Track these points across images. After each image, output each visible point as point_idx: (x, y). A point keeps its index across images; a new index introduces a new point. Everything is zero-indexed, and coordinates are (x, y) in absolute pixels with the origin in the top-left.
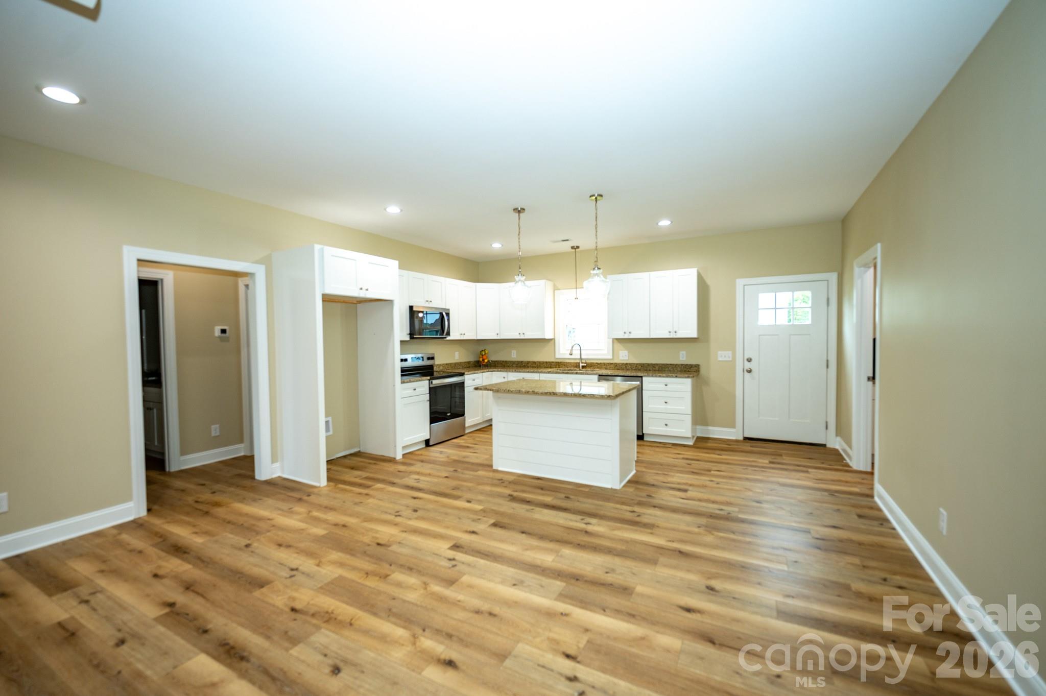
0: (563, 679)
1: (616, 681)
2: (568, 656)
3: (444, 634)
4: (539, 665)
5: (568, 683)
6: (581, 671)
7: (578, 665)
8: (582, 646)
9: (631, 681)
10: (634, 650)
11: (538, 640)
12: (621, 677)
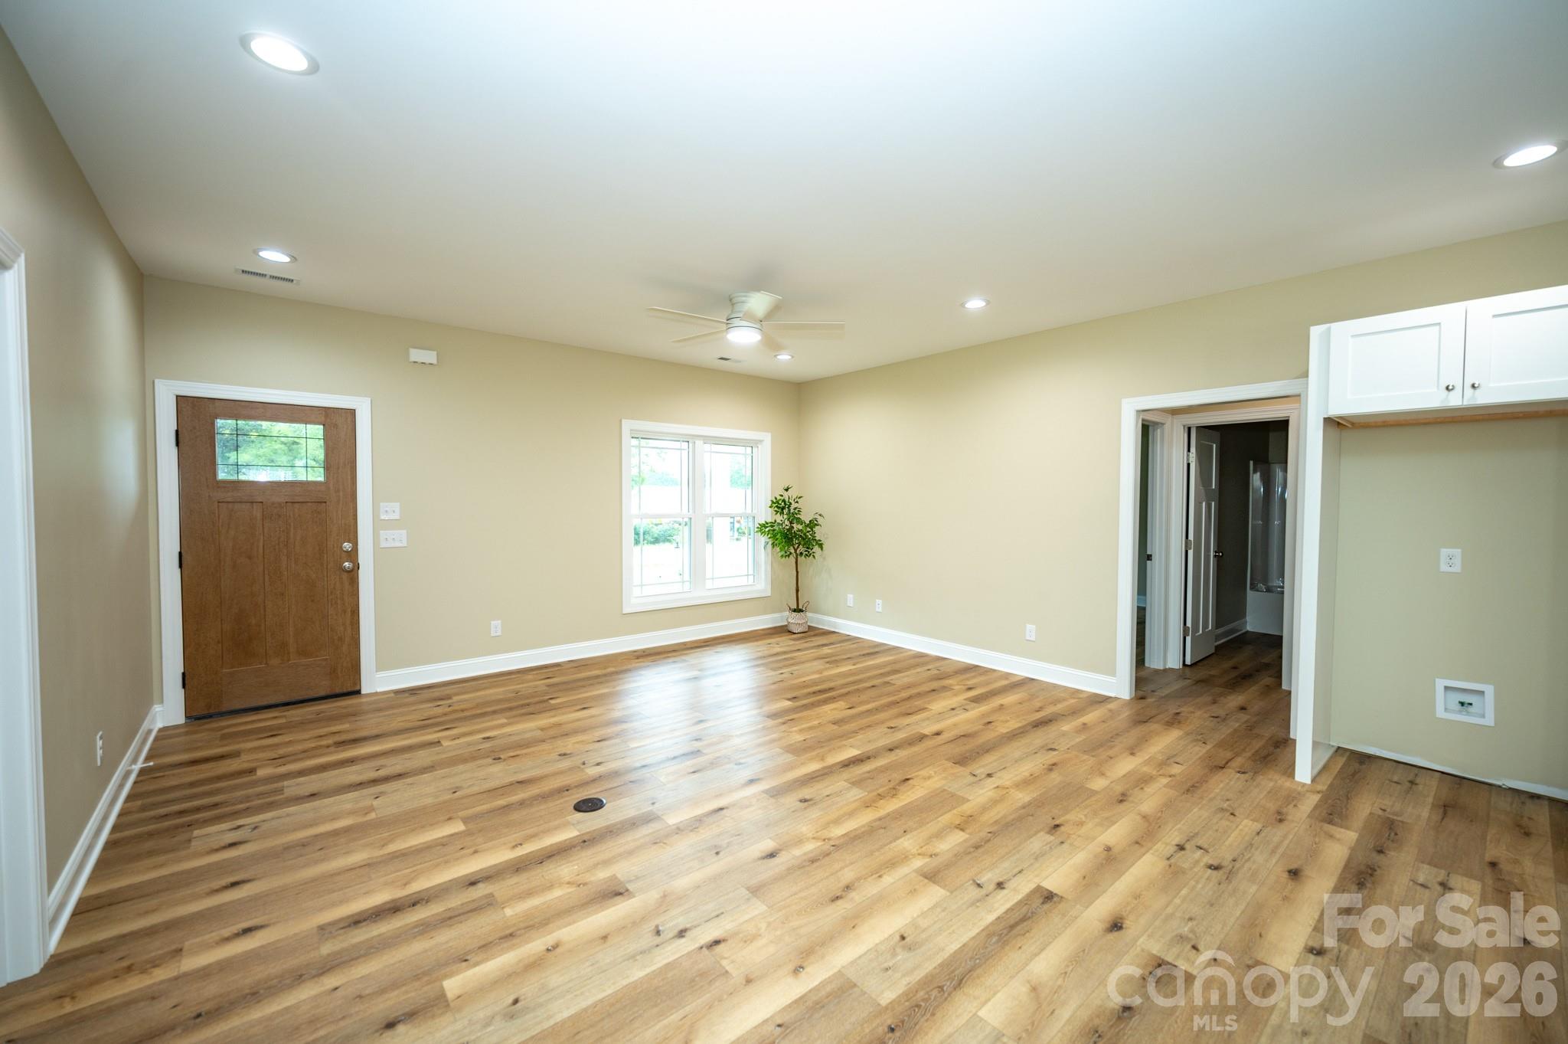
0: (688, 926)
1: (648, 970)
2: (717, 942)
3: (821, 858)
4: (722, 913)
5: (681, 927)
6: (686, 945)
7: (697, 945)
8: (724, 963)
9: (634, 986)
10: (675, 1017)
11: (763, 926)
12: (649, 977)
